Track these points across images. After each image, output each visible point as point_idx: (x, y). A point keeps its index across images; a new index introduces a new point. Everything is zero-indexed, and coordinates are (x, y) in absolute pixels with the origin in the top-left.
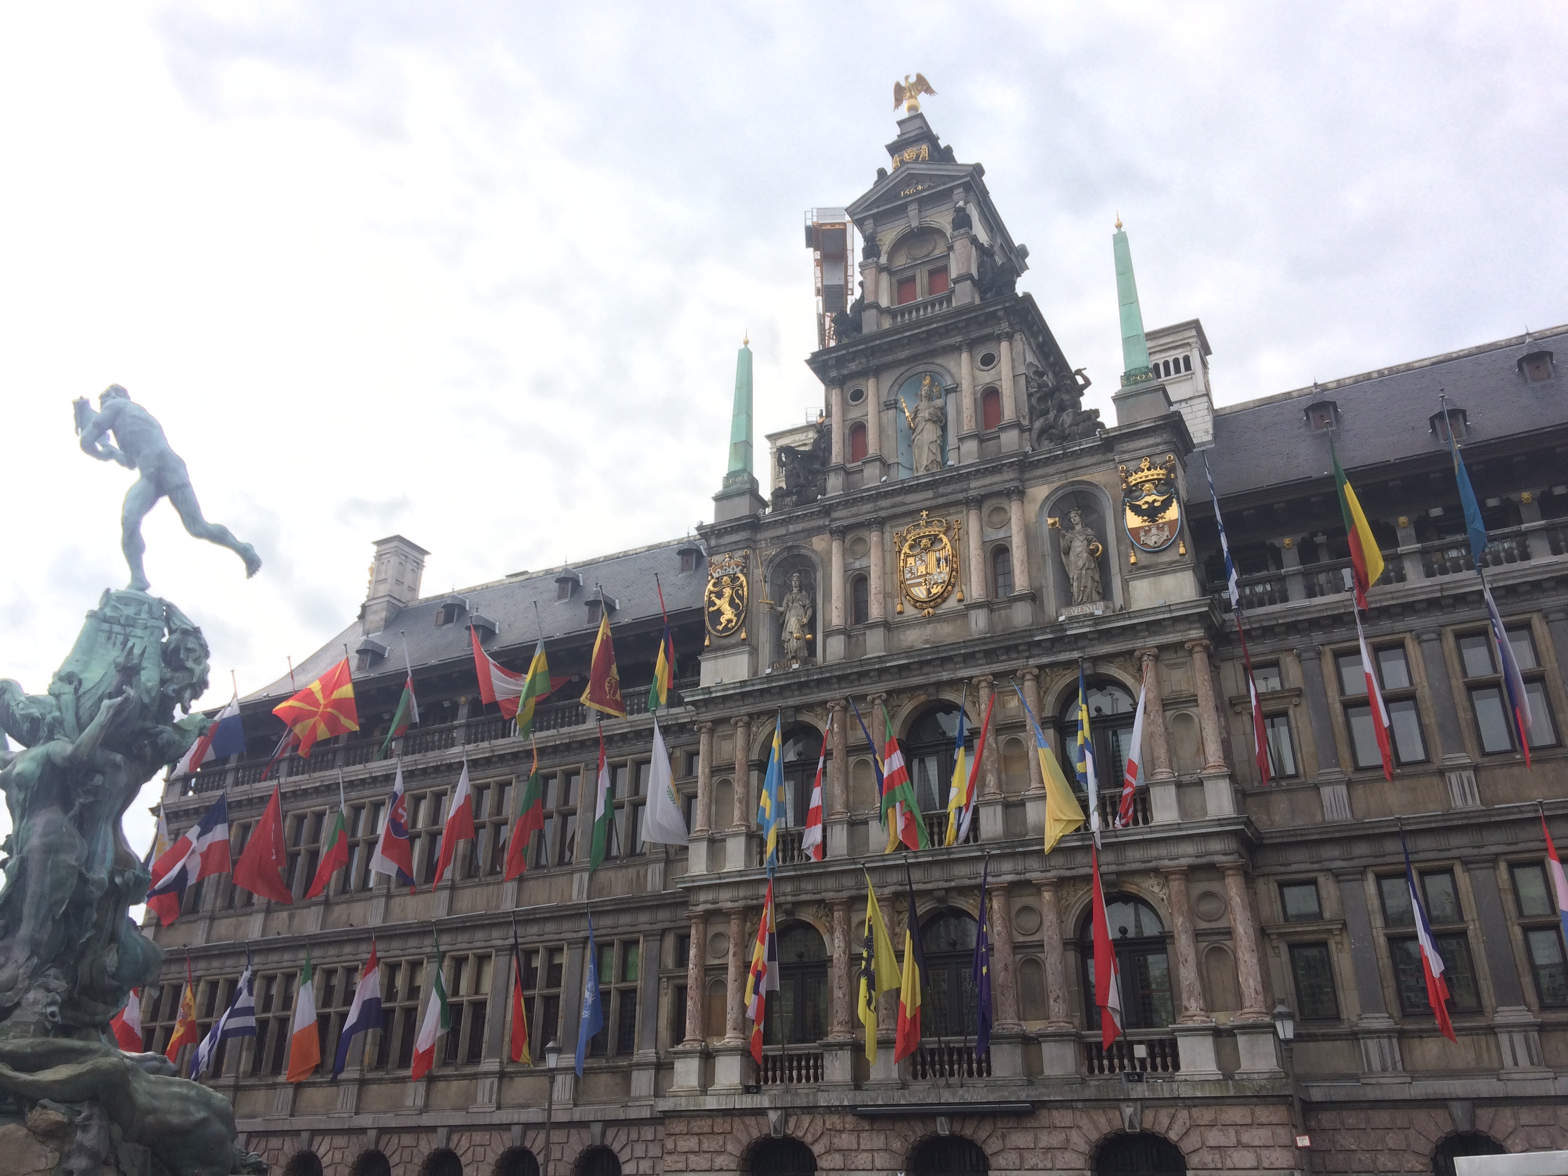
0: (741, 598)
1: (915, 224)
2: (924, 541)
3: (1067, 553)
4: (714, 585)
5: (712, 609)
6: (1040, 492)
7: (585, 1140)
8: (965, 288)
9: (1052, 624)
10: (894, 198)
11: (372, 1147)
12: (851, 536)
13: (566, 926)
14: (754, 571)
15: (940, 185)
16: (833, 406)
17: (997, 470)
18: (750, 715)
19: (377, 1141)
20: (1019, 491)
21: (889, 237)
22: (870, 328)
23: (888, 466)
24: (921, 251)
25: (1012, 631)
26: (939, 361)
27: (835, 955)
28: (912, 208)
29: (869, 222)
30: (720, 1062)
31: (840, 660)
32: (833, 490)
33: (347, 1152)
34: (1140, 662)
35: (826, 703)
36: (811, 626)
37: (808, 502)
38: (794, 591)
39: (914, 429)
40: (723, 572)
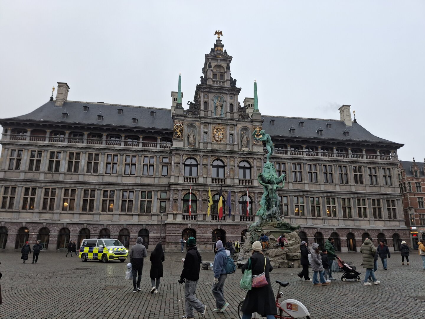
0: (182, 131)
1: (219, 64)
2: (219, 130)
4: (176, 126)
5: (175, 131)
6: (240, 126)
7: (141, 227)
8: (229, 82)
9: (241, 150)
10: (216, 56)
11: (85, 227)
12: (204, 124)
13: (135, 187)
14: (184, 126)
15: (225, 58)
16: (201, 96)
17: (233, 120)
18: (184, 154)
19: (87, 226)
20: (236, 125)
21: (213, 64)
22: (210, 83)
23: (212, 113)
24: (218, 69)
25: (235, 150)
26: (223, 95)
27: (200, 199)
28: (219, 60)
29: (210, 59)
30: (178, 216)
31: (203, 148)
32: (202, 114)
33: (78, 228)
34: (253, 160)
35: (199, 155)
36: (195, 139)
37: (196, 115)
38: (192, 132)
39: (217, 107)
40: (178, 124)
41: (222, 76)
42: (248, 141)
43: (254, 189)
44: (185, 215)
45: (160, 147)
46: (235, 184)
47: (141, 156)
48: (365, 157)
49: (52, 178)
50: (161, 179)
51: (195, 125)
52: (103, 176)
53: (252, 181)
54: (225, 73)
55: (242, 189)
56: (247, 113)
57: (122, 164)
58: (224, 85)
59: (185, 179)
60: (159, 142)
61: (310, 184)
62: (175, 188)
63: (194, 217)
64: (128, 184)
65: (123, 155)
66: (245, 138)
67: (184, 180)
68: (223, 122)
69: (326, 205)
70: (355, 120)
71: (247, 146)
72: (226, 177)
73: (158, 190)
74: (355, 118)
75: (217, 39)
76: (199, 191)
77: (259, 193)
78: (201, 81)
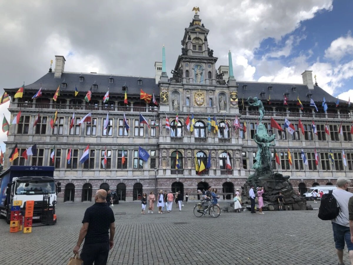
0: (168, 96)
1: (198, 37)
2: (199, 95)
3: (221, 102)
4: (162, 93)
5: (162, 97)
6: (218, 91)
7: (136, 182)
8: (207, 52)
9: (220, 113)
10: (194, 30)
11: (88, 182)
12: (186, 90)
13: (128, 147)
14: (169, 92)
15: (203, 31)
16: (183, 66)
17: (212, 86)
18: (170, 117)
19: (89, 181)
20: (215, 90)
21: (193, 36)
22: (190, 54)
23: (193, 80)
24: (197, 41)
25: (214, 113)
26: (202, 64)
27: (185, 157)
28: (198, 33)
29: (189, 33)
30: (167, 171)
31: (186, 111)
32: (185, 82)
33: (81, 183)
34: (231, 121)
35: (183, 118)
36: (179, 104)
37: (179, 82)
38: (176, 97)
39: (197, 74)
40: (164, 91)
41: (200, 47)
42: (225, 104)
43: (233, 147)
44: (173, 171)
45: (149, 111)
46: (216, 143)
47: (133, 120)
48: (327, 116)
49: (57, 140)
50: (151, 139)
51: (178, 91)
52: (101, 137)
53: (230, 139)
54: (202, 44)
55: (222, 147)
56: (223, 79)
57: (117, 127)
58: (203, 55)
59: (172, 138)
60: (147, 107)
61: (280, 141)
62: (163, 147)
63: (180, 172)
64: (122, 144)
65: (117, 119)
66: (223, 101)
67: (171, 140)
68: (204, 88)
69: (294, 160)
70: (316, 84)
71: (225, 108)
72: (207, 136)
73: (148, 149)
74: (316, 82)
75: (195, 14)
76: (184, 149)
77: (237, 150)
78: (182, 52)
